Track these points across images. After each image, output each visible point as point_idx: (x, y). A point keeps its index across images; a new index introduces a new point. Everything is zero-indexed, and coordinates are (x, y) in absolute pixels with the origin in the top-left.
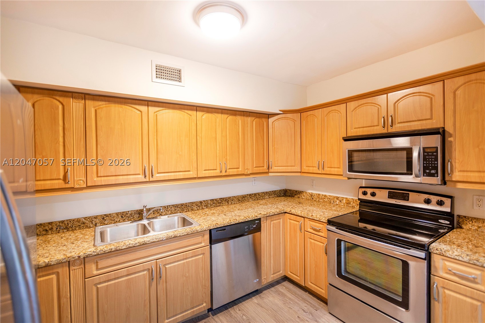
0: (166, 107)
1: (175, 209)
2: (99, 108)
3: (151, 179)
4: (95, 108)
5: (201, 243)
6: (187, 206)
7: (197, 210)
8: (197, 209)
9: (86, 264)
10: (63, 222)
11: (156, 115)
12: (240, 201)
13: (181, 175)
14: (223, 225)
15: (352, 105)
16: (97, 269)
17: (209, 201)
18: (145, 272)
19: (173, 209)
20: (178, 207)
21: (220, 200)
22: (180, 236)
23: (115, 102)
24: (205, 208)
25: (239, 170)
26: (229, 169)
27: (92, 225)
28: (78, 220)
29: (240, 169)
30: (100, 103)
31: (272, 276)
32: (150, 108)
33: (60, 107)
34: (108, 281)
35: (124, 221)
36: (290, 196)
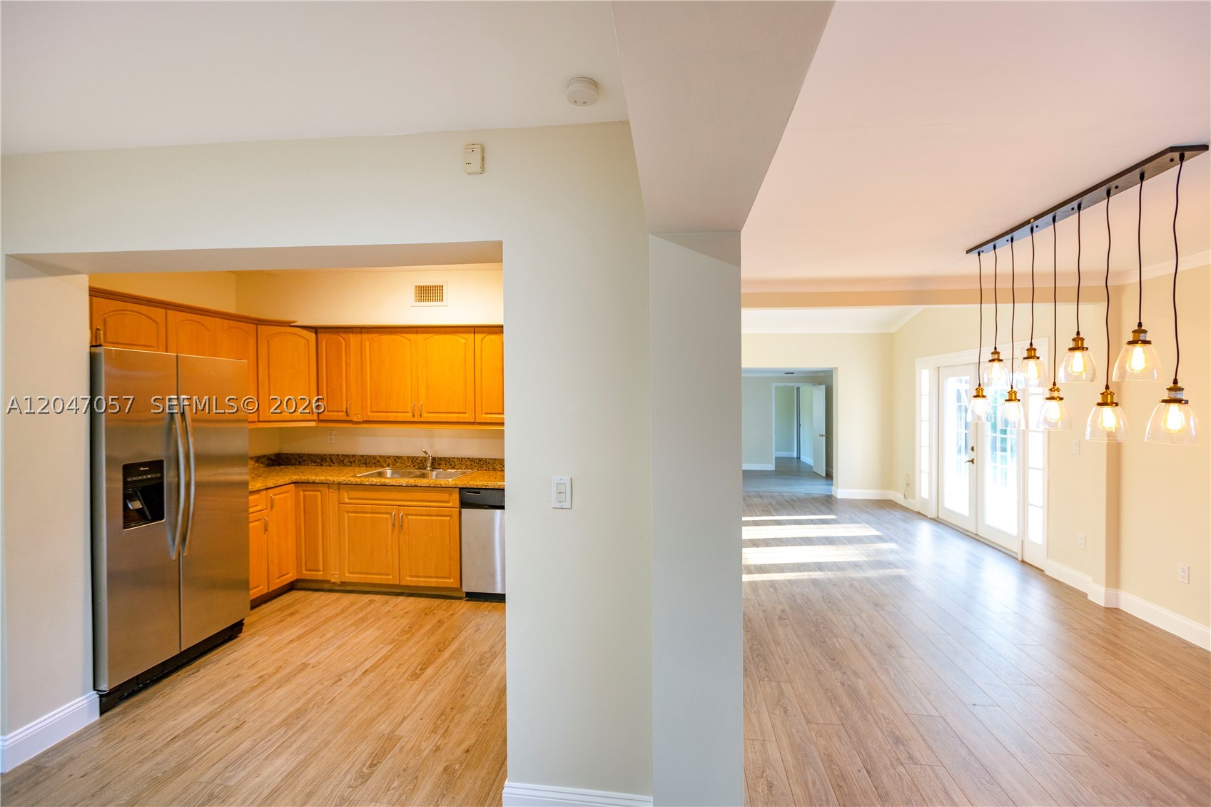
3: (420, 420)
5: (448, 502)
10: (362, 456)
13: (453, 417)
14: (476, 486)
19: (469, 463)
22: (421, 486)
28: (374, 457)
30: (373, 335)
33: (344, 343)
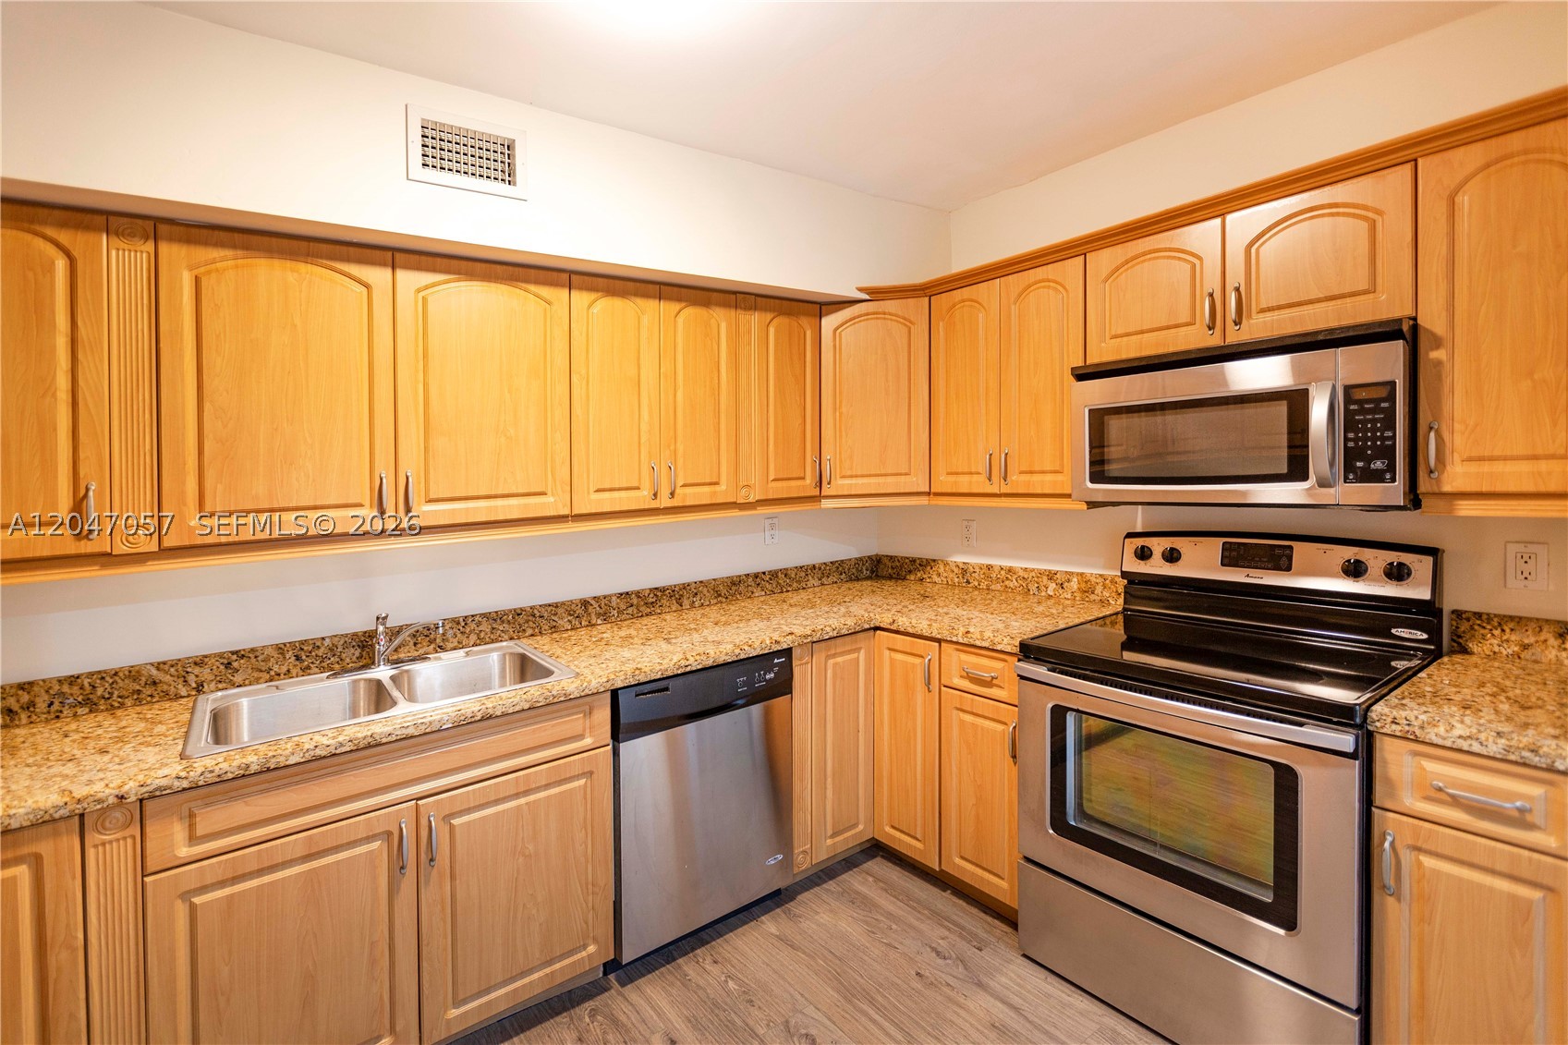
0: (459, 274)
1: (493, 629)
2: (209, 272)
4: (196, 272)
5: (580, 737)
6: (534, 616)
7: (572, 629)
8: (569, 628)
9: (148, 823)
10: (72, 680)
11: (425, 300)
12: (720, 595)
14: (660, 673)
15: (1103, 260)
16: (193, 839)
17: (614, 598)
18: (376, 845)
20: (503, 622)
21: (652, 595)
22: (504, 715)
23: (270, 252)
24: (599, 622)
25: (717, 488)
26: (684, 486)
27: (184, 689)
28: (133, 674)
29: (723, 487)
31: (829, 842)
32: (402, 275)
34: (235, 880)
35: (306, 670)
36: (890, 578)
